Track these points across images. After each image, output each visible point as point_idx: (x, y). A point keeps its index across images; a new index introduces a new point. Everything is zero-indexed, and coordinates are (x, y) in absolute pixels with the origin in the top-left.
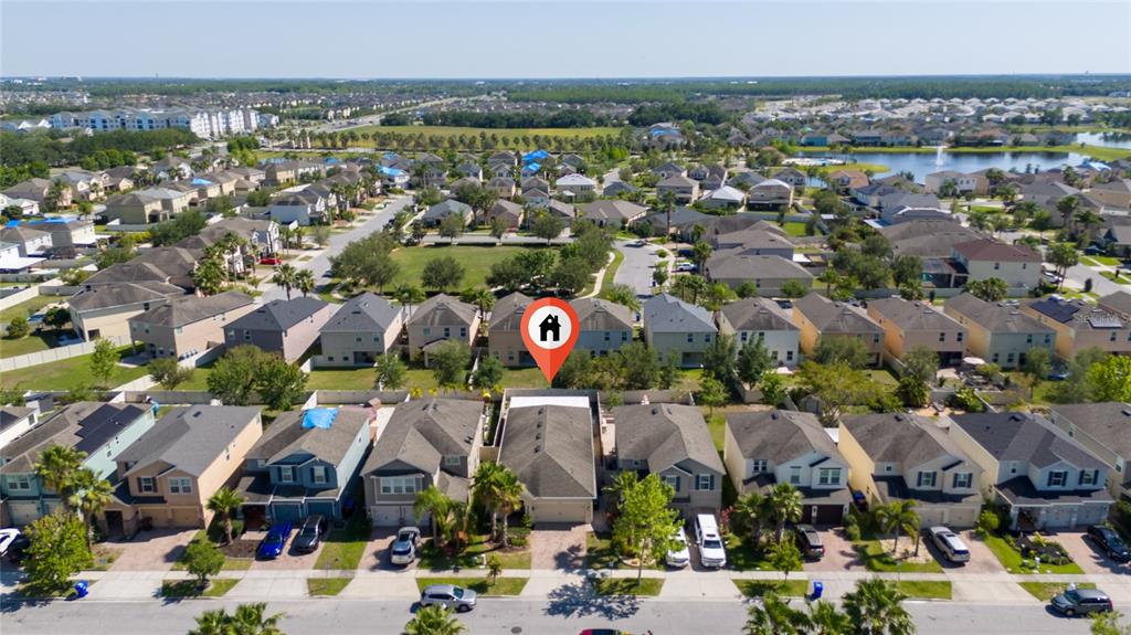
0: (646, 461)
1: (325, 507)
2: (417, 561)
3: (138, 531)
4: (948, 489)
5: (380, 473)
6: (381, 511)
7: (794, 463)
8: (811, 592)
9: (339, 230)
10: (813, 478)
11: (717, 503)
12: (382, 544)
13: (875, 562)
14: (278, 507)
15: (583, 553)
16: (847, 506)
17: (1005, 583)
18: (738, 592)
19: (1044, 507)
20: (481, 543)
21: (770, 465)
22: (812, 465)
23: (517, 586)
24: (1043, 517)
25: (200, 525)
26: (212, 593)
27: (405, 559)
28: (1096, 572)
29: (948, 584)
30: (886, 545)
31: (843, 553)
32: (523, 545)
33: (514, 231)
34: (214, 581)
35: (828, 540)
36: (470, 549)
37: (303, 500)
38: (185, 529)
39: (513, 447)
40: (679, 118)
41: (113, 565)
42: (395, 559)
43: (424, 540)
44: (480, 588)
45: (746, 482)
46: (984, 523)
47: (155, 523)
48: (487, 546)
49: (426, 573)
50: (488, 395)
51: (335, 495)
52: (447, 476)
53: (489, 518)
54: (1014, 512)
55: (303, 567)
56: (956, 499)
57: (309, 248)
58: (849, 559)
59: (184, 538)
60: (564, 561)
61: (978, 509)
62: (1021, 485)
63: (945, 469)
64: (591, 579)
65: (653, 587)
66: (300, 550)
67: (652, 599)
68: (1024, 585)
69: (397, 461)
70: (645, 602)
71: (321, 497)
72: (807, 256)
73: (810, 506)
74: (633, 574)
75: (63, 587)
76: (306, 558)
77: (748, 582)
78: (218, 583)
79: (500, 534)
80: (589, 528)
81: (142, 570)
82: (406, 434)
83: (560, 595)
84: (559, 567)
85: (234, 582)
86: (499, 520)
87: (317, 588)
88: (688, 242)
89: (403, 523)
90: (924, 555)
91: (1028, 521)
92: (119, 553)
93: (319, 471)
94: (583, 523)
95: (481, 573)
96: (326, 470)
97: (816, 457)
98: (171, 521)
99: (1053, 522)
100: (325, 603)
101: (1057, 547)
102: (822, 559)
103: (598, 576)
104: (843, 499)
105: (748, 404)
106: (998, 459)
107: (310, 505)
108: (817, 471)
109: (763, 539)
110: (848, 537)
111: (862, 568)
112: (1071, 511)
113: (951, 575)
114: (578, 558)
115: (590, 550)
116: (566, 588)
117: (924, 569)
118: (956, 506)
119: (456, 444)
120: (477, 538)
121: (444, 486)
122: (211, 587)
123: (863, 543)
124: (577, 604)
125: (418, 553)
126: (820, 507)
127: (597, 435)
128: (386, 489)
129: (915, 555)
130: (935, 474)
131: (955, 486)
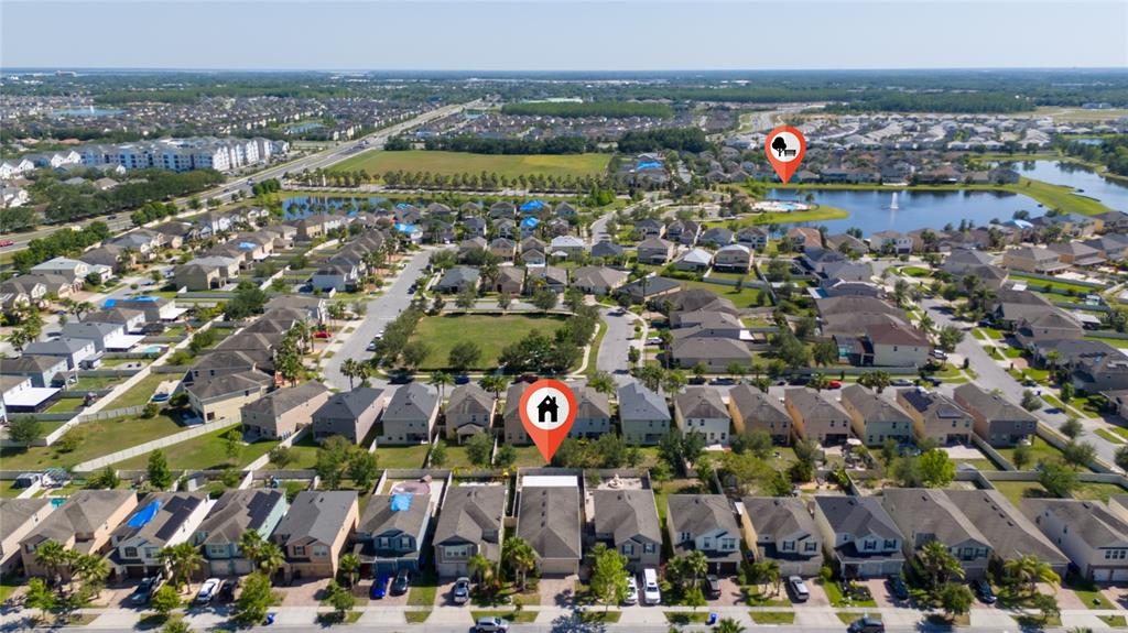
0: (612, 534)
1: (408, 564)
2: (470, 600)
3: (292, 580)
4: (802, 552)
5: (446, 543)
6: (445, 567)
7: (706, 535)
8: (709, 620)
9: (371, 296)
10: (718, 545)
11: (657, 562)
12: (446, 589)
13: (752, 600)
14: (379, 564)
15: (572, 595)
16: (739, 563)
17: (827, 613)
18: (666, 620)
19: (861, 563)
20: (508, 588)
21: (692, 535)
22: (718, 537)
23: (532, 616)
24: (861, 569)
25: (331, 576)
26: (349, 621)
27: (463, 599)
28: (885, 606)
29: (793, 614)
30: (761, 588)
31: (734, 594)
32: (535, 589)
33: (517, 297)
34: (350, 614)
35: (726, 587)
36: (502, 592)
37: (396, 560)
38: (322, 578)
39: (526, 520)
40: (666, 146)
41: (283, 603)
42: (457, 599)
43: (473, 586)
44: (510, 618)
45: (677, 546)
46: (823, 573)
47: (303, 574)
48: (512, 590)
49: (476, 608)
50: (506, 474)
51: (414, 557)
52: (486, 543)
53: (513, 571)
54: (843, 567)
55: (400, 604)
56: (806, 558)
57: (350, 319)
58: (737, 598)
59: (324, 584)
60: (560, 600)
61: (820, 565)
62: (848, 549)
63: (800, 539)
64: (577, 612)
65: (614, 617)
66: (396, 592)
67: (614, 624)
68: (839, 615)
69: (456, 537)
70: (609, 627)
71: (406, 558)
72: (751, 333)
73: (715, 564)
74: (602, 608)
75: (258, 617)
76: (401, 598)
77: (672, 613)
78: (351, 615)
79: (521, 583)
80: (576, 577)
81: (302, 605)
82: (459, 515)
83: (558, 623)
84: (557, 604)
85: (361, 614)
86: (520, 573)
87: (412, 618)
88: (660, 311)
89: (459, 575)
90: (783, 594)
91: (852, 572)
92: (286, 594)
93: (406, 541)
94: (572, 574)
95: (511, 608)
96: (410, 541)
97: (718, 532)
98: (312, 573)
99: (867, 572)
100: (417, 627)
101: (866, 589)
102: (720, 598)
103: (581, 610)
104: (736, 557)
105: (688, 478)
106: (836, 531)
107: (399, 562)
108: (720, 542)
109: (685, 585)
110: (738, 582)
111: (744, 604)
112: (878, 566)
113: (797, 608)
114: (569, 598)
115: (577, 593)
116: (562, 618)
117: (781, 604)
118: (806, 563)
119: (491, 522)
120: (506, 585)
121: (485, 550)
122: (347, 618)
123: (747, 587)
124: (569, 628)
125: (470, 595)
126: (723, 564)
127: (582, 505)
128: (449, 554)
129: (777, 595)
130: (794, 543)
131: (806, 549)
